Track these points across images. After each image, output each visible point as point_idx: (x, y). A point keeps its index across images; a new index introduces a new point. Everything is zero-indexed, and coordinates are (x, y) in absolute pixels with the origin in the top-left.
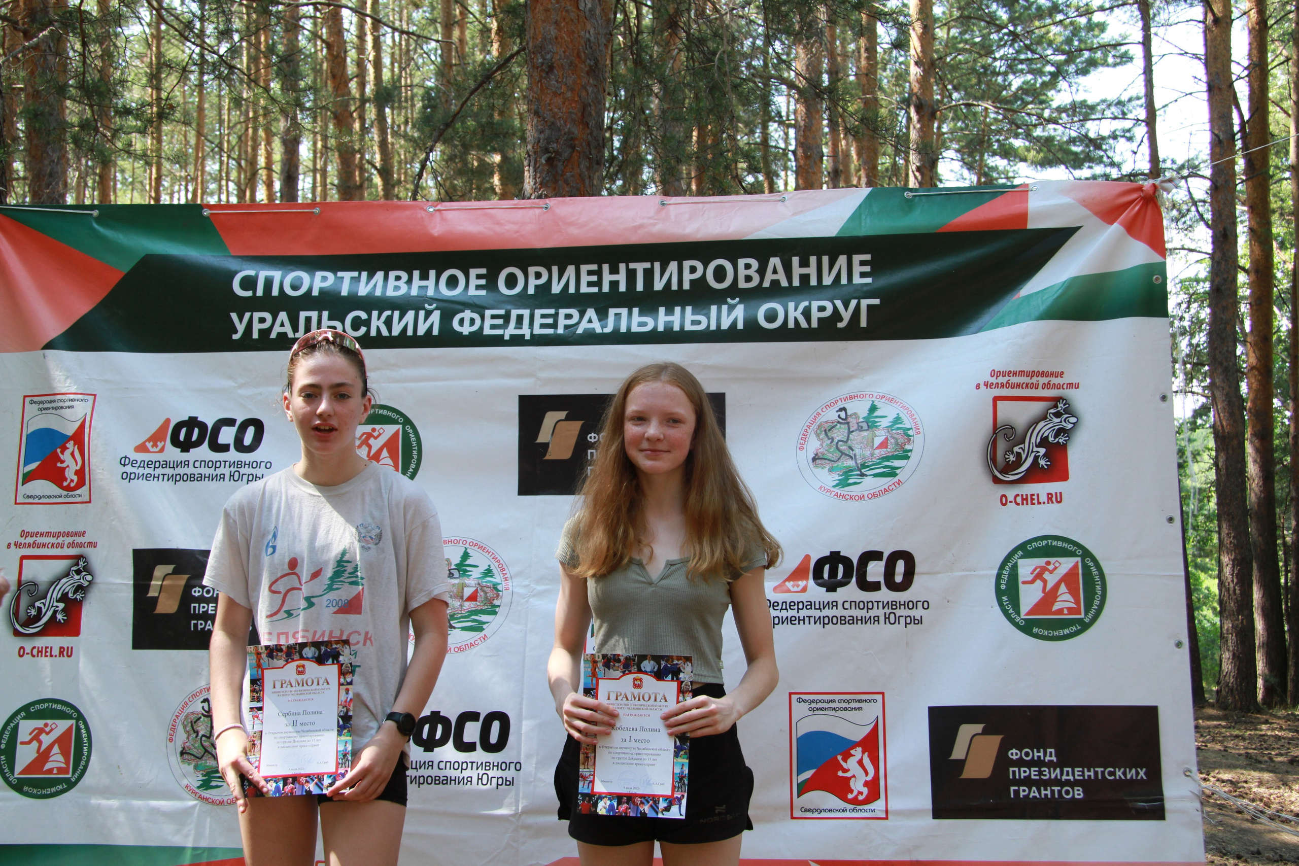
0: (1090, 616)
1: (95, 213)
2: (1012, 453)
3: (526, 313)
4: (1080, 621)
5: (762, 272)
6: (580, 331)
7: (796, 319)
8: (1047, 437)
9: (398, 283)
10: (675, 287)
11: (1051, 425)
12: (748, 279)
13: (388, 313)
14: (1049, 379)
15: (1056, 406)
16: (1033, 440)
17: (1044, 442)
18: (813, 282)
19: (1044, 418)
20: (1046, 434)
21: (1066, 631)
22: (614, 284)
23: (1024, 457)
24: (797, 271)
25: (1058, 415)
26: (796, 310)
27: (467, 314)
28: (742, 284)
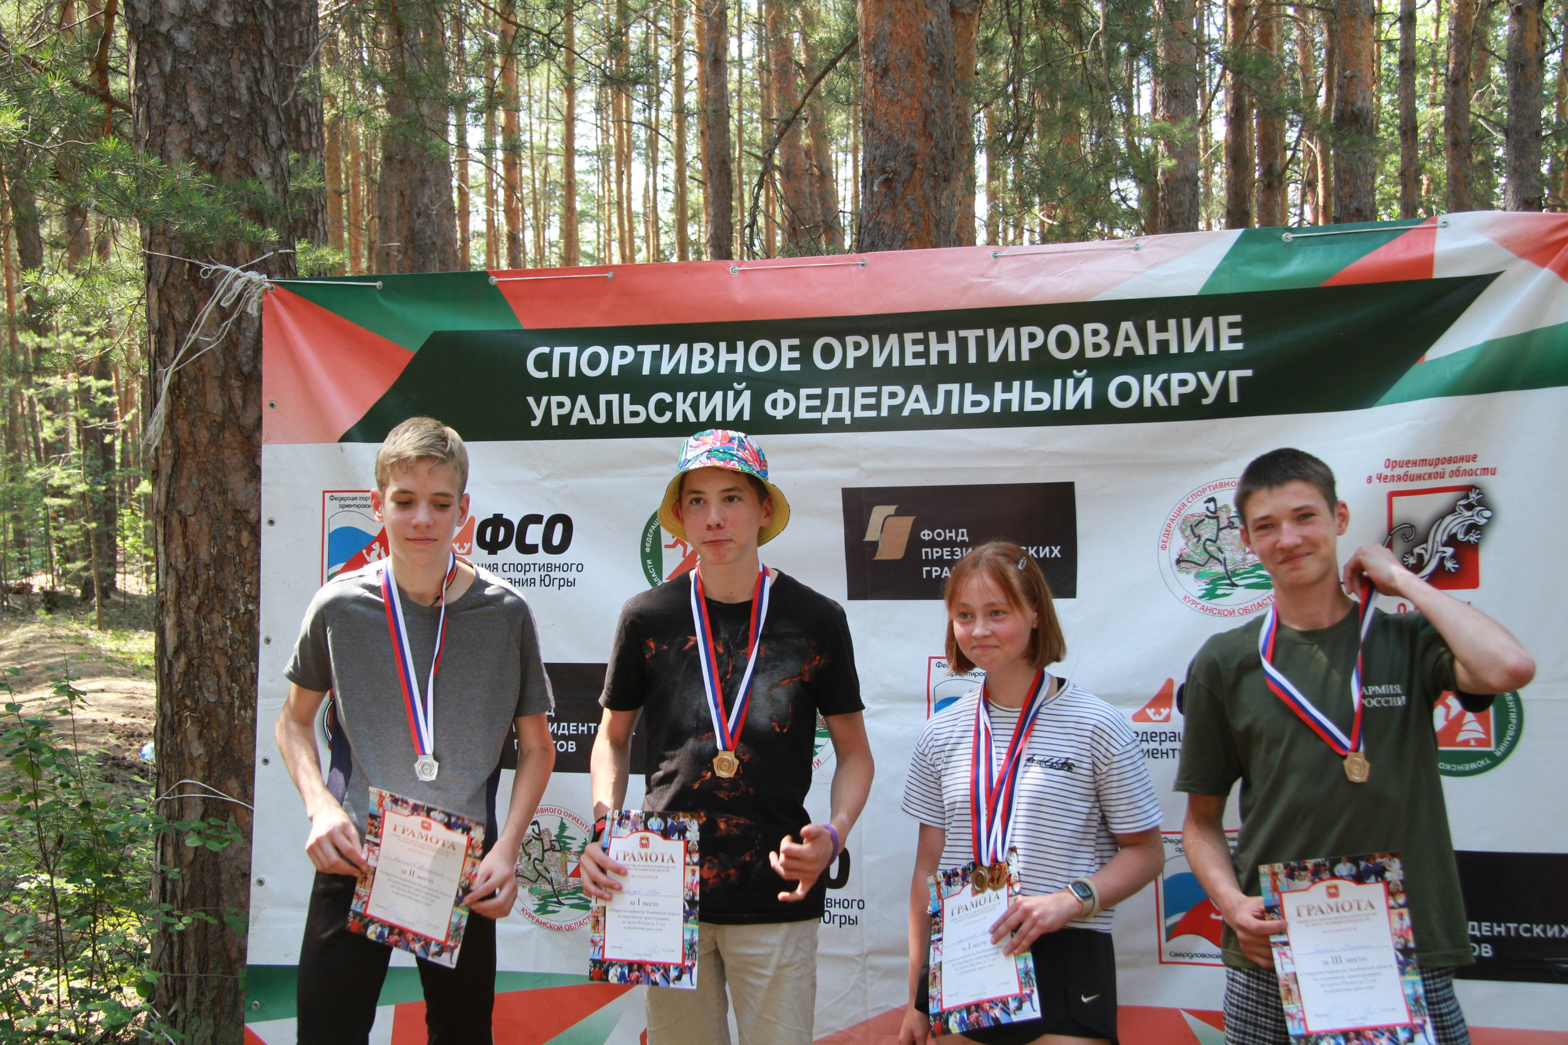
0: (1502, 748)
1: (379, 284)
2: (1412, 554)
3: (845, 391)
4: (1490, 755)
5: (1112, 338)
6: (906, 413)
7: (1153, 396)
8: (1455, 535)
9: (704, 358)
10: (1012, 357)
11: (1461, 520)
12: (1097, 347)
13: (694, 394)
14: (1457, 465)
15: (1467, 497)
16: (1438, 538)
17: (1452, 541)
18: (1174, 349)
19: (1452, 511)
20: (1454, 531)
21: (1473, 766)
22: (943, 355)
23: (1426, 558)
24: (1154, 337)
25: (1469, 507)
26: (1153, 384)
27: (781, 395)
28: (1090, 354)
